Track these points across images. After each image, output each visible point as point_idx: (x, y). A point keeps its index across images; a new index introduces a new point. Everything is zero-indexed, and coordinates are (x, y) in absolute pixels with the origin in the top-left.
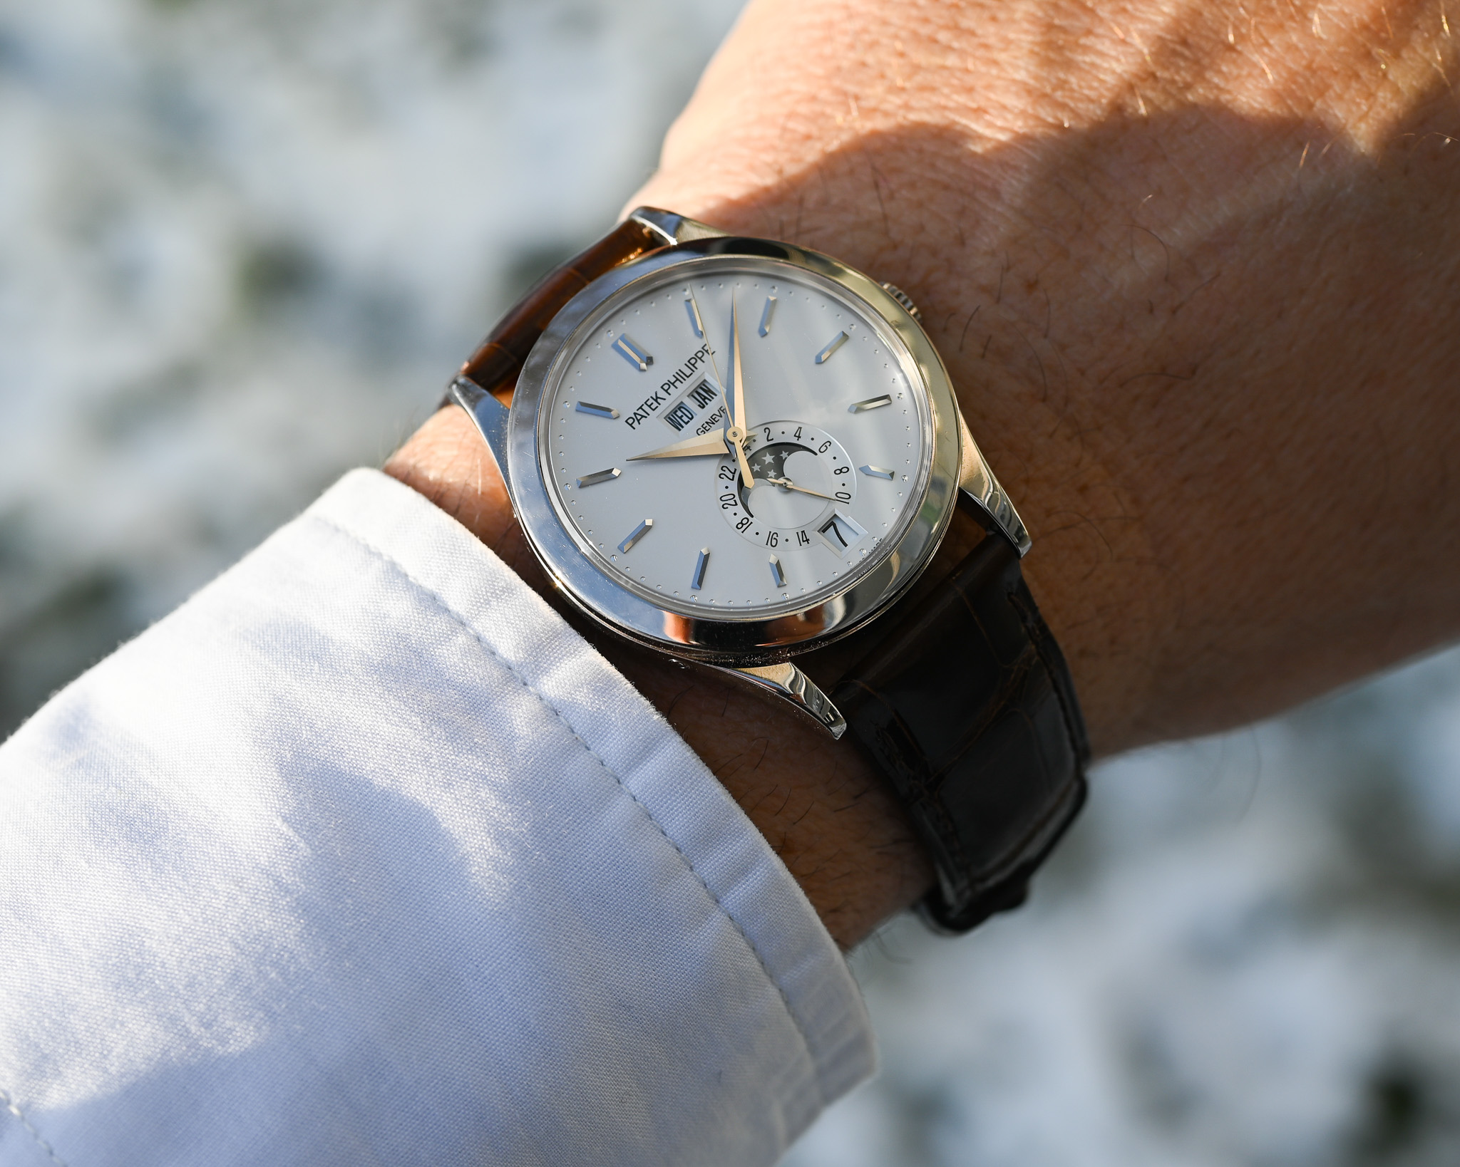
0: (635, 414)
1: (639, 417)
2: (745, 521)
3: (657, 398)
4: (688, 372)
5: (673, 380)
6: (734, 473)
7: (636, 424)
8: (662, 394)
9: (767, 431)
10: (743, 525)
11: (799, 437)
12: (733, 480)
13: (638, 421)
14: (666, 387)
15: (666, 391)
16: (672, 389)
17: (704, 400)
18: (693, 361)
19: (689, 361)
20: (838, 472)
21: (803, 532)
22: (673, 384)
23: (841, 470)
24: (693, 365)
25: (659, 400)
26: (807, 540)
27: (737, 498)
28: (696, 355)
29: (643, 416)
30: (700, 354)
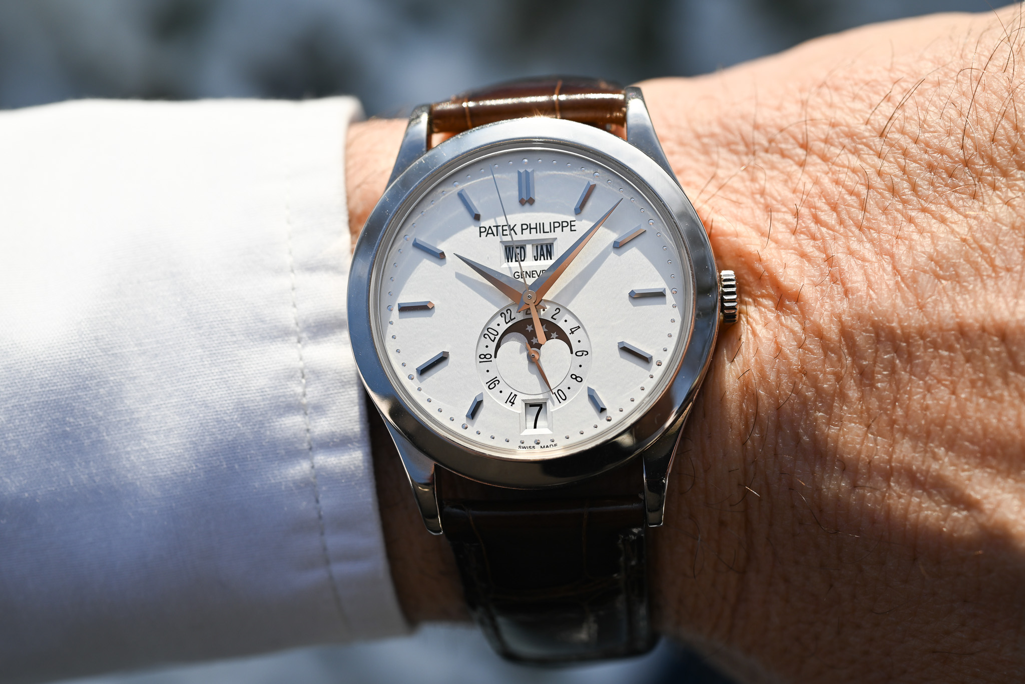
0: (490, 227)
1: (490, 231)
2: (488, 356)
3: (513, 229)
4: (547, 229)
5: (533, 226)
6: (512, 320)
7: (484, 235)
8: (518, 229)
9: (558, 311)
10: (485, 357)
11: (572, 333)
12: (507, 323)
13: (488, 234)
14: (524, 227)
15: (522, 230)
16: (526, 232)
17: (541, 255)
18: (556, 225)
19: (554, 223)
20: (574, 377)
21: (516, 395)
22: (531, 229)
23: (577, 377)
24: (554, 227)
25: (512, 231)
26: (513, 403)
27: (498, 338)
28: (562, 222)
29: (493, 233)
30: (565, 224)
